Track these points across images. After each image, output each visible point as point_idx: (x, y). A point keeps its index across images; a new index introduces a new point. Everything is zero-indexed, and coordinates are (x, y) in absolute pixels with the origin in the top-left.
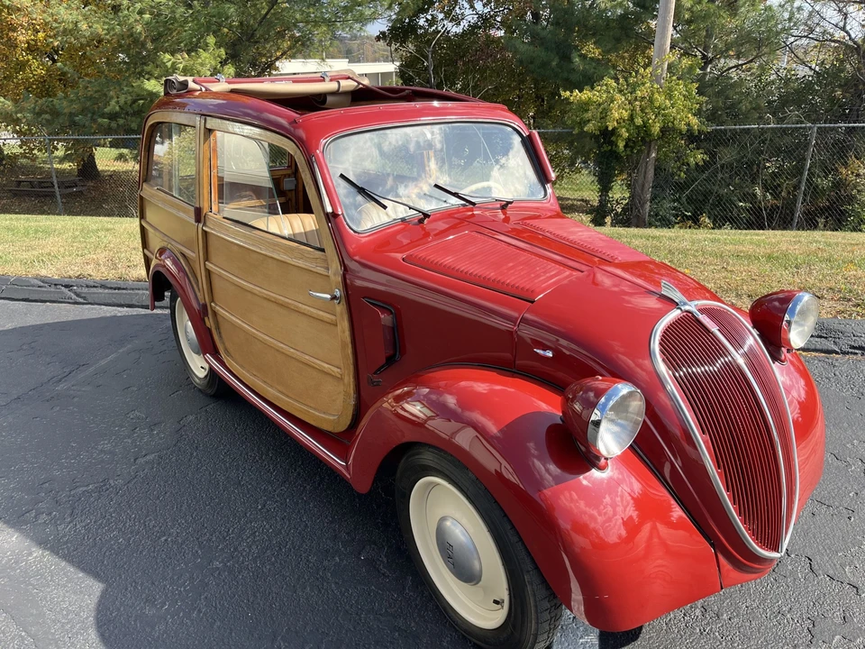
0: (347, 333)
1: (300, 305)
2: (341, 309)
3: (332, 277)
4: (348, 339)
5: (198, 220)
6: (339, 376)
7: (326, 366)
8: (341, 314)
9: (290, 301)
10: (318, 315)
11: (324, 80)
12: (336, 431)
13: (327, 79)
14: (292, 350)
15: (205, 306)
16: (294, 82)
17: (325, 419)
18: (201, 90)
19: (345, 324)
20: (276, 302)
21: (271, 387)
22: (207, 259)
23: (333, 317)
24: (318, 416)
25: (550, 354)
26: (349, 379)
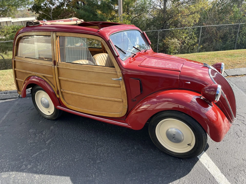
0: (125, 89)
1: (105, 84)
2: (122, 83)
3: (118, 74)
4: (125, 90)
5: (55, 65)
6: (121, 101)
7: (116, 99)
8: (122, 84)
9: (101, 83)
10: (113, 85)
11: (71, 21)
12: (120, 116)
13: (72, 21)
14: (102, 97)
15: (58, 91)
16: (64, 21)
17: (116, 114)
18: (43, 24)
19: (124, 86)
20: (95, 85)
21: (91, 110)
22: (59, 76)
23: (119, 85)
24: (113, 114)
25: (189, 83)
26: (125, 101)
